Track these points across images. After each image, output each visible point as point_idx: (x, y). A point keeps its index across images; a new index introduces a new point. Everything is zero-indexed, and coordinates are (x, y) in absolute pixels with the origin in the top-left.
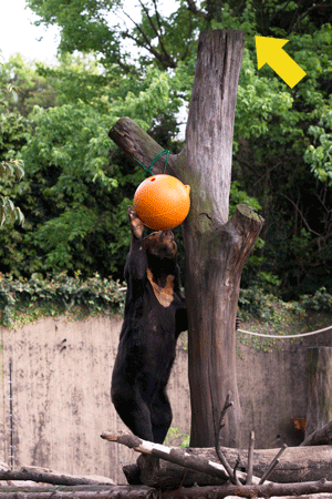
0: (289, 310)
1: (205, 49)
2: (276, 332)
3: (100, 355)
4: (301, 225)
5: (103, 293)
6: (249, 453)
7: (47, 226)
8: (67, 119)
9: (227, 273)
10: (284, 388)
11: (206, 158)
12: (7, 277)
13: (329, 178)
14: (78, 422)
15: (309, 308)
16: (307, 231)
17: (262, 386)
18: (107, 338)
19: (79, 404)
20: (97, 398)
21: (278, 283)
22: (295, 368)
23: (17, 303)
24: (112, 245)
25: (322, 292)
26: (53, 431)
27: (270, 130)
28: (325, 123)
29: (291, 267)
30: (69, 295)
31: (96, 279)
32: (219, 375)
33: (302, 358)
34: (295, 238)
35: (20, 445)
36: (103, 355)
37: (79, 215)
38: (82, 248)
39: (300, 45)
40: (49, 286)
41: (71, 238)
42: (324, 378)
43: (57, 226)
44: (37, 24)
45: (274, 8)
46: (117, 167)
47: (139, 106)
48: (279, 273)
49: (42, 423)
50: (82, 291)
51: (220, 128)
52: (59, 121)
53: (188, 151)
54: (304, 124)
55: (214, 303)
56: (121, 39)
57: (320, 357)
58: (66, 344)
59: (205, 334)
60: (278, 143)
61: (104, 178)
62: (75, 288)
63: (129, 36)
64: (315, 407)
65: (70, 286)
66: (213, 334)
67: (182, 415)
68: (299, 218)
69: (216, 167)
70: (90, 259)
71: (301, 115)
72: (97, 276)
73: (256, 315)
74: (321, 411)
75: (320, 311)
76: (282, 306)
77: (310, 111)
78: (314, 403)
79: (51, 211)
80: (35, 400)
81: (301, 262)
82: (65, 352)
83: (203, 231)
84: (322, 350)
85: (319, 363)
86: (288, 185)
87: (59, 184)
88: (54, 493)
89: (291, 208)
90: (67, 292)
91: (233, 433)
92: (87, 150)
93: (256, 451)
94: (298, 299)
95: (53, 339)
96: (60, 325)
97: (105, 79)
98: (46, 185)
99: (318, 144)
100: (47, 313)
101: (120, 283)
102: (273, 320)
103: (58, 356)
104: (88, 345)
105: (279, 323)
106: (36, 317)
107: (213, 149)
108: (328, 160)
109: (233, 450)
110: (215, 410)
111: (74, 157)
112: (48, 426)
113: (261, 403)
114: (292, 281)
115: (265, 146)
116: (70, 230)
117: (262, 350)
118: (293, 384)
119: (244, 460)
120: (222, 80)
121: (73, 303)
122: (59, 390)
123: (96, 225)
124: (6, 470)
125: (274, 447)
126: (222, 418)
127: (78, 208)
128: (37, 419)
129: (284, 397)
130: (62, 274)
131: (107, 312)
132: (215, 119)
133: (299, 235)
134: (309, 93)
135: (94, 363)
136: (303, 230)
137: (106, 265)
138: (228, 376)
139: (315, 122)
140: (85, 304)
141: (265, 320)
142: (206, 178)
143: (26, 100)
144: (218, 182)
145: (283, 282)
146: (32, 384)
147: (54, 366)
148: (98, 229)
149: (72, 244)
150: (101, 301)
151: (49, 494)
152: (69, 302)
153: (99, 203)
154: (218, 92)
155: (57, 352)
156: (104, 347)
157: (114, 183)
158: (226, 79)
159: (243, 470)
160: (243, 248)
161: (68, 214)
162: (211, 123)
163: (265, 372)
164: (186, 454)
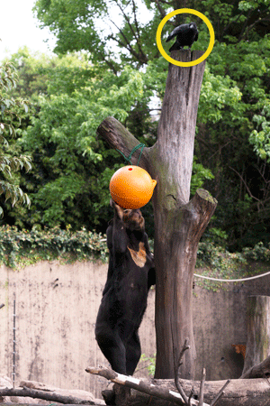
0: (233, 259)
2: (223, 277)
3: (85, 291)
4: (244, 191)
5: (88, 243)
6: (201, 384)
7: (45, 189)
8: (63, 105)
9: (188, 243)
10: (228, 320)
11: (173, 150)
12: (13, 229)
13: (268, 157)
14: (66, 343)
15: (249, 258)
16: (249, 196)
17: (211, 319)
18: (90, 278)
19: (67, 330)
20: (81, 325)
21: (226, 237)
22: (237, 305)
23: (20, 249)
24: (95, 205)
25: (260, 246)
26: (47, 350)
27: (223, 116)
28: (266, 113)
29: (236, 224)
30: (62, 244)
31: (83, 232)
32: (179, 321)
33: (243, 297)
34: (240, 202)
35: (20, 361)
36: (87, 291)
37: (70, 180)
38: (73, 205)
39: (248, 50)
40: (46, 237)
41: (63, 199)
42: (260, 321)
43: (52, 189)
44: (41, 27)
45: (228, 20)
46: (101, 141)
47: (120, 97)
48: (225, 228)
49: (38, 344)
50: (71, 241)
51: (185, 128)
52: (57, 107)
53: (159, 145)
54: (249, 114)
55: (176, 266)
56: (107, 41)
57: (258, 304)
58: (57, 282)
59: (169, 290)
60: (228, 126)
61: (91, 153)
62: (66, 238)
63: (114, 39)
64: (252, 343)
65: (63, 237)
66: (175, 290)
67: (147, 340)
68: (243, 186)
69: (181, 159)
70: (78, 214)
71: (248, 106)
72: (84, 229)
73: (208, 262)
74: (257, 347)
75: (257, 261)
76: (229, 256)
77: (255, 103)
78: (252, 340)
79: (49, 175)
80: (33, 326)
81: (244, 220)
82: (57, 288)
83: (170, 209)
84: (260, 298)
85: (257, 309)
86: (235, 159)
87: (56, 155)
89: (238, 177)
90: (60, 241)
91: (188, 368)
92: (79, 131)
93: (206, 382)
94: (241, 251)
95: (49, 278)
96: (54, 267)
97: (93, 72)
98: (45, 155)
99: (260, 129)
100: (43, 258)
101: (102, 235)
102: (221, 267)
103: (52, 292)
104: (75, 284)
105: (225, 269)
106: (35, 261)
107: (179, 144)
108: (268, 142)
109: (188, 381)
110: (175, 350)
111: (68, 135)
112: (42, 346)
113: (209, 332)
114: (237, 235)
115: (218, 128)
116: (62, 192)
117: (211, 290)
118: (235, 317)
119: (197, 389)
120: (188, 90)
121: (64, 251)
122: (51, 319)
123: (84, 188)
124: (10, 388)
125: (223, 379)
126: (180, 358)
127: (69, 174)
128: (34, 341)
129: (228, 327)
130: (56, 227)
131: (91, 258)
132: (181, 121)
133: (243, 199)
134: (254, 89)
135: (80, 297)
136: (247, 196)
137: (91, 218)
138: (186, 323)
139: (258, 112)
140: (74, 251)
141: (214, 267)
142: (173, 167)
143: (31, 83)
144: (182, 170)
145: (229, 236)
146: (31, 313)
147: (49, 300)
148: (86, 191)
149: (65, 203)
150: (86, 249)
152: (61, 249)
153: (86, 170)
154: (184, 99)
155: (51, 288)
156: (88, 286)
157: (100, 157)
158: (191, 89)
159: (196, 398)
160: (200, 224)
161: (61, 180)
162: (178, 124)
163: (213, 307)
164: (152, 385)
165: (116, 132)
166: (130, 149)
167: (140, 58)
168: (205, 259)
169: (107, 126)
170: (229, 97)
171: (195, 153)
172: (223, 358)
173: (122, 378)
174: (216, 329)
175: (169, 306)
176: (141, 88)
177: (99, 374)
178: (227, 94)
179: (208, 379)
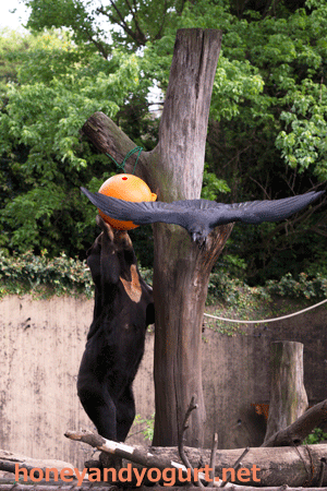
0: (254, 295)
1: (181, 47)
2: (241, 317)
3: (64, 335)
5: (69, 273)
6: (212, 453)
7: (14, 204)
8: (38, 97)
9: (196, 273)
10: (246, 373)
11: (179, 156)
13: (299, 165)
14: (40, 401)
15: (274, 293)
17: (224, 370)
18: (71, 318)
19: (42, 383)
20: (60, 378)
21: (244, 266)
22: (258, 353)
24: (79, 225)
25: (288, 278)
26: (15, 409)
27: (241, 112)
28: (298, 109)
29: (258, 250)
30: (35, 274)
31: (62, 259)
33: (265, 343)
36: (67, 335)
37: (47, 193)
38: (49, 224)
39: (274, 29)
40: (15, 265)
41: (37, 217)
42: (287, 373)
43: (24, 203)
46: (86, 144)
47: (109, 87)
48: (244, 256)
49: (3, 401)
50: (48, 270)
51: (194, 127)
52: (31, 99)
53: (161, 149)
54: (276, 110)
55: (181, 303)
56: (95, 16)
57: (284, 352)
58: (29, 323)
59: (172, 333)
60: (248, 126)
61: (73, 158)
62: (41, 267)
63: (104, 13)
64: (278, 402)
65: (37, 265)
66: (180, 333)
67: (144, 397)
69: (188, 166)
70: (56, 236)
71: (273, 100)
72: (64, 255)
73: (222, 299)
74: (284, 406)
75: (285, 297)
76: (248, 291)
77: (282, 97)
78: (277, 397)
79: (19, 186)
81: (268, 245)
82: (29, 330)
83: (173, 230)
84: (287, 345)
85: (283, 358)
86: (257, 168)
87: (29, 161)
88: (15, 486)
89: (260, 191)
90: (33, 271)
91: (196, 432)
92: (57, 130)
93: (218, 451)
94: (263, 284)
95: (17, 317)
96: (25, 304)
97: (77, 56)
98: (15, 160)
99: (289, 131)
100: (12, 291)
102: (237, 305)
103: (22, 335)
104: (52, 325)
105: (244, 307)
106: (1, 295)
107: (186, 148)
108: (299, 147)
109: (195, 450)
110: (179, 409)
111: (43, 135)
112: (9, 404)
113: (223, 387)
114: (259, 264)
115: (236, 127)
116: (36, 208)
117: (226, 334)
118: (256, 368)
119: (206, 460)
120: (198, 79)
121: (38, 282)
122: (21, 369)
123: (64, 203)
125: (239, 447)
126: (186, 420)
127: (45, 185)
129: (246, 382)
130: (28, 253)
131: (73, 292)
132: (188, 118)
134: (282, 78)
135: (58, 342)
137: (72, 241)
138: (193, 375)
139: (287, 107)
140: (50, 283)
141: (229, 304)
142: (178, 176)
144: (190, 181)
145: (249, 265)
147: (18, 345)
148: (66, 207)
149: (39, 222)
150: (67, 281)
151: (10, 486)
152: (34, 280)
153: (67, 179)
154: (193, 91)
155: (21, 330)
156: (68, 327)
157: (84, 163)
158: (202, 78)
160: (212, 249)
161: (35, 192)
162: (185, 122)
163: (228, 356)
164: (149, 454)
165: (106, 131)
166: (125, 153)
167: (137, 38)
168: (218, 295)
169: (95, 124)
170: (247, 87)
171: (206, 160)
172: (239, 421)
173: (111, 445)
174: (231, 384)
175: (172, 353)
176: (136, 75)
177: (82, 439)
178: (245, 83)
179: (221, 448)
